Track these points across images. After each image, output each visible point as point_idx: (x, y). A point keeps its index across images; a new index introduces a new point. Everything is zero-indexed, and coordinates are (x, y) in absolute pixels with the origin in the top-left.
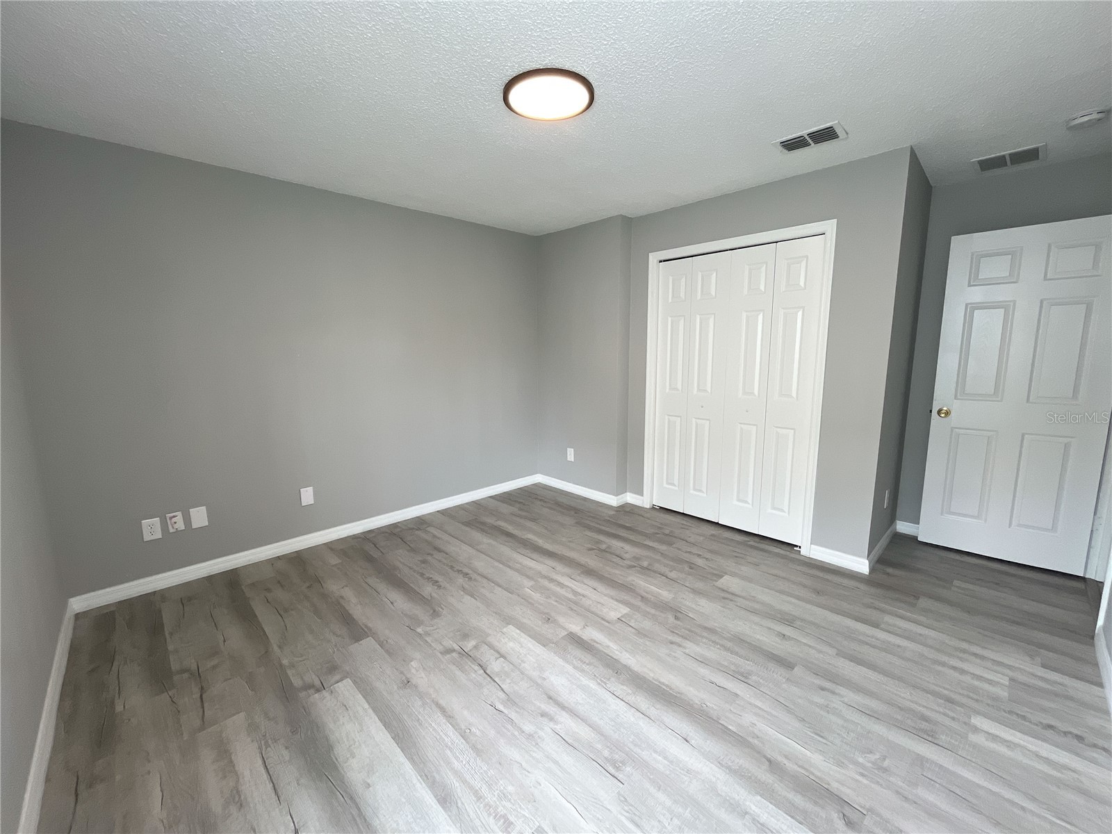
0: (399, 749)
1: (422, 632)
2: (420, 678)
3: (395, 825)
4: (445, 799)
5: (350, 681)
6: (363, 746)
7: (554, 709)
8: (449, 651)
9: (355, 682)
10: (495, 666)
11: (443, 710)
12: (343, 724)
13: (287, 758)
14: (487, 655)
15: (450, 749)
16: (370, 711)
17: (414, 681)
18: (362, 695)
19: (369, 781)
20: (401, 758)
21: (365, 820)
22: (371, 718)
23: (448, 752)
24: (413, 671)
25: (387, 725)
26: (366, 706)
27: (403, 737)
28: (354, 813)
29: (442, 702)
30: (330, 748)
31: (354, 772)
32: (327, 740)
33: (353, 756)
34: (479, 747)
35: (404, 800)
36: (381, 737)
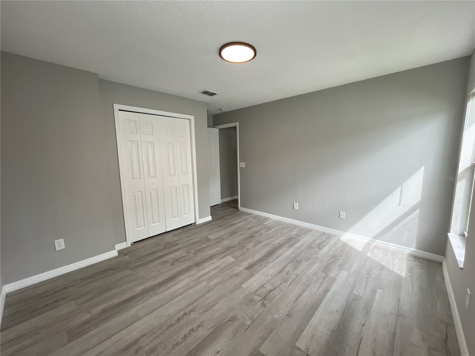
0: (320, 307)
1: (251, 321)
2: (284, 310)
3: (342, 300)
4: (327, 290)
5: (297, 343)
6: (325, 319)
7: (284, 272)
8: (264, 305)
9: (297, 340)
10: (269, 287)
11: (297, 299)
12: (321, 332)
13: (348, 347)
14: (263, 291)
15: (311, 293)
16: (309, 324)
17: (287, 313)
18: (303, 332)
19: (335, 311)
20: (322, 305)
21: (346, 307)
22: (312, 322)
23: (313, 293)
24: (281, 315)
25: (312, 315)
26: (308, 327)
27: (314, 307)
28: (347, 311)
29: (294, 300)
30: (333, 331)
31: (336, 317)
32: (331, 335)
33: (331, 321)
34: (307, 286)
35: (334, 300)
36: (318, 315)
